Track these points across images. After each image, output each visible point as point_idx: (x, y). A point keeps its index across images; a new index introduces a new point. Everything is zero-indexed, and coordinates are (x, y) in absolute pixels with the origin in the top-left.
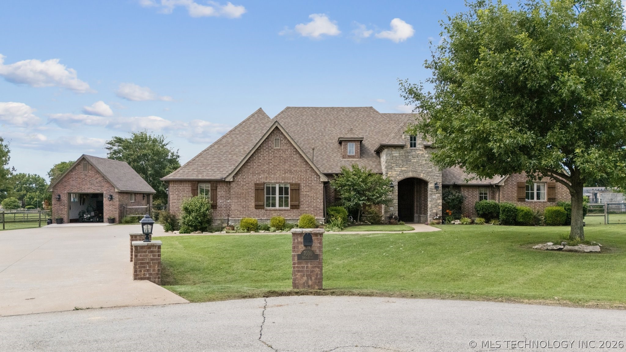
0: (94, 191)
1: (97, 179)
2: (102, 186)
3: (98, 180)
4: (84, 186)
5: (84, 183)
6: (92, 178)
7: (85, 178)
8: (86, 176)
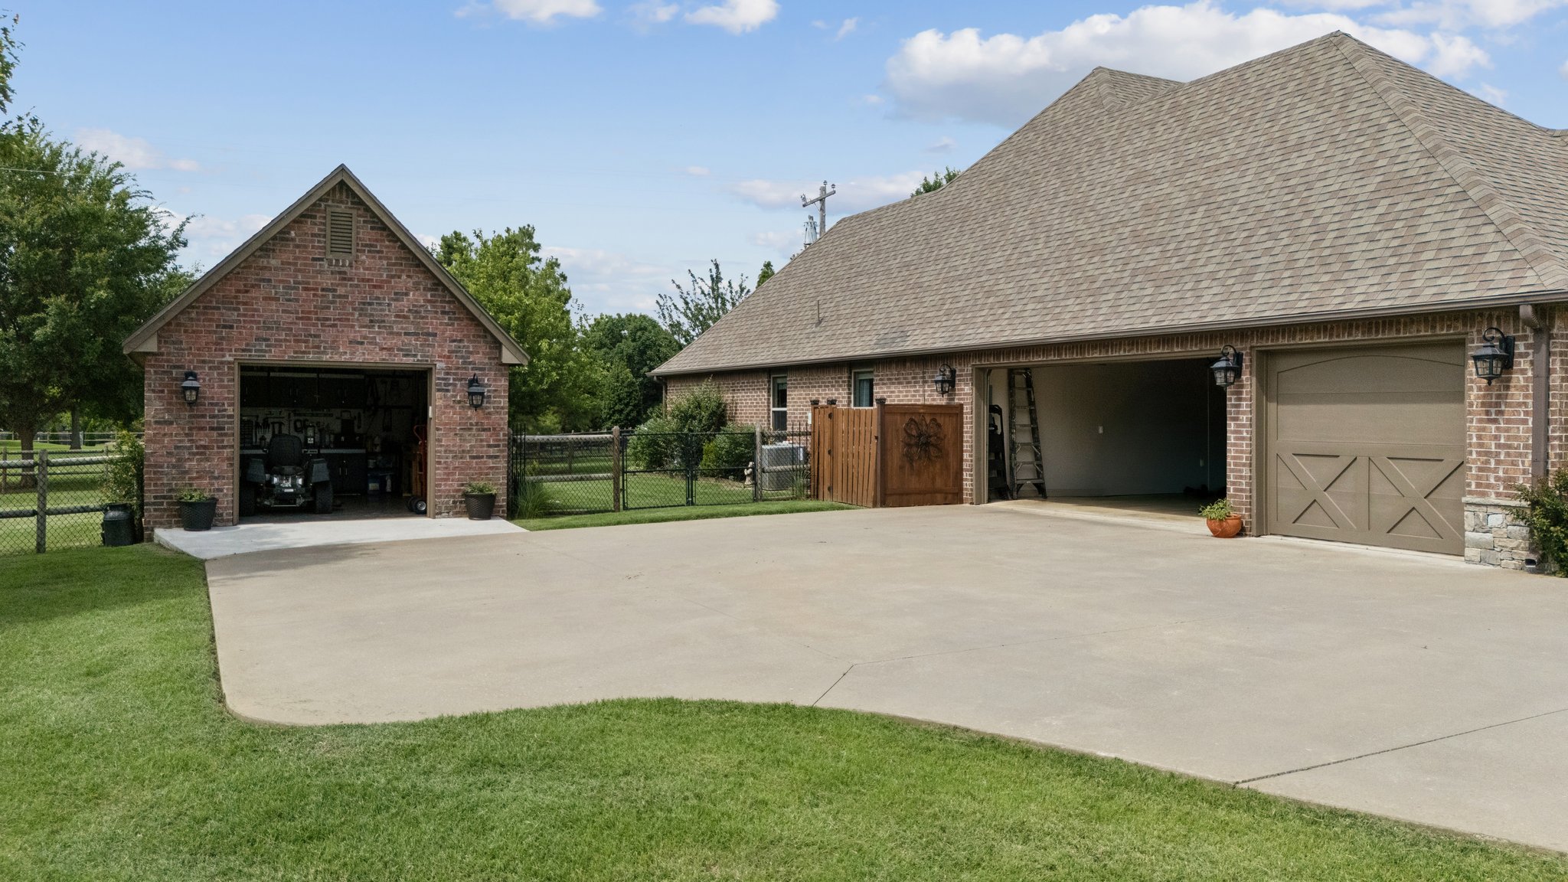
0: (384, 355)
1: (399, 296)
2: (429, 334)
3: (405, 304)
4: (332, 331)
5: (331, 313)
6: (377, 292)
7: (341, 291)
8: (344, 277)
